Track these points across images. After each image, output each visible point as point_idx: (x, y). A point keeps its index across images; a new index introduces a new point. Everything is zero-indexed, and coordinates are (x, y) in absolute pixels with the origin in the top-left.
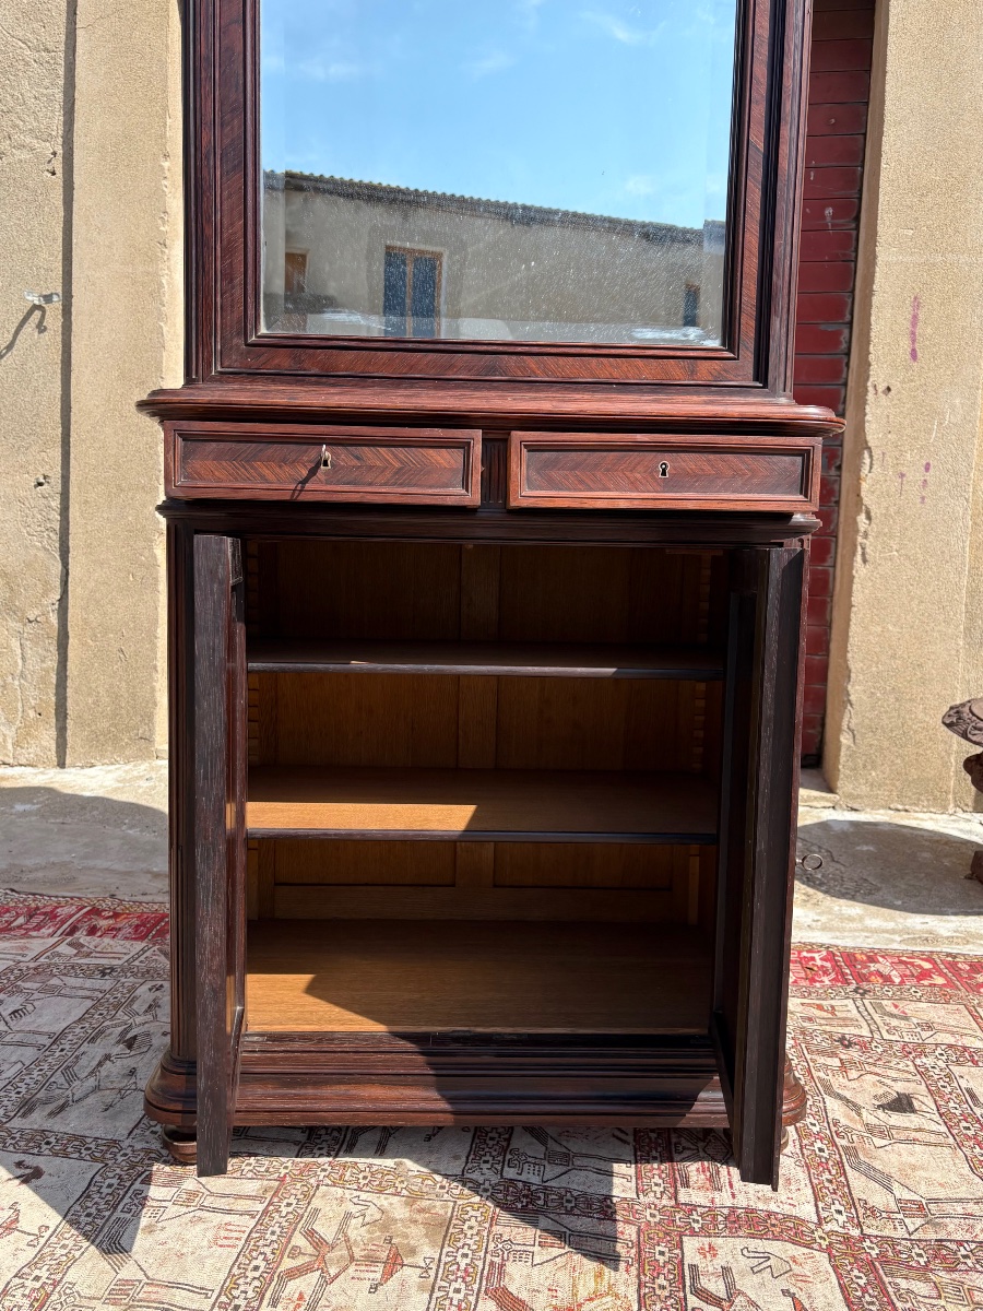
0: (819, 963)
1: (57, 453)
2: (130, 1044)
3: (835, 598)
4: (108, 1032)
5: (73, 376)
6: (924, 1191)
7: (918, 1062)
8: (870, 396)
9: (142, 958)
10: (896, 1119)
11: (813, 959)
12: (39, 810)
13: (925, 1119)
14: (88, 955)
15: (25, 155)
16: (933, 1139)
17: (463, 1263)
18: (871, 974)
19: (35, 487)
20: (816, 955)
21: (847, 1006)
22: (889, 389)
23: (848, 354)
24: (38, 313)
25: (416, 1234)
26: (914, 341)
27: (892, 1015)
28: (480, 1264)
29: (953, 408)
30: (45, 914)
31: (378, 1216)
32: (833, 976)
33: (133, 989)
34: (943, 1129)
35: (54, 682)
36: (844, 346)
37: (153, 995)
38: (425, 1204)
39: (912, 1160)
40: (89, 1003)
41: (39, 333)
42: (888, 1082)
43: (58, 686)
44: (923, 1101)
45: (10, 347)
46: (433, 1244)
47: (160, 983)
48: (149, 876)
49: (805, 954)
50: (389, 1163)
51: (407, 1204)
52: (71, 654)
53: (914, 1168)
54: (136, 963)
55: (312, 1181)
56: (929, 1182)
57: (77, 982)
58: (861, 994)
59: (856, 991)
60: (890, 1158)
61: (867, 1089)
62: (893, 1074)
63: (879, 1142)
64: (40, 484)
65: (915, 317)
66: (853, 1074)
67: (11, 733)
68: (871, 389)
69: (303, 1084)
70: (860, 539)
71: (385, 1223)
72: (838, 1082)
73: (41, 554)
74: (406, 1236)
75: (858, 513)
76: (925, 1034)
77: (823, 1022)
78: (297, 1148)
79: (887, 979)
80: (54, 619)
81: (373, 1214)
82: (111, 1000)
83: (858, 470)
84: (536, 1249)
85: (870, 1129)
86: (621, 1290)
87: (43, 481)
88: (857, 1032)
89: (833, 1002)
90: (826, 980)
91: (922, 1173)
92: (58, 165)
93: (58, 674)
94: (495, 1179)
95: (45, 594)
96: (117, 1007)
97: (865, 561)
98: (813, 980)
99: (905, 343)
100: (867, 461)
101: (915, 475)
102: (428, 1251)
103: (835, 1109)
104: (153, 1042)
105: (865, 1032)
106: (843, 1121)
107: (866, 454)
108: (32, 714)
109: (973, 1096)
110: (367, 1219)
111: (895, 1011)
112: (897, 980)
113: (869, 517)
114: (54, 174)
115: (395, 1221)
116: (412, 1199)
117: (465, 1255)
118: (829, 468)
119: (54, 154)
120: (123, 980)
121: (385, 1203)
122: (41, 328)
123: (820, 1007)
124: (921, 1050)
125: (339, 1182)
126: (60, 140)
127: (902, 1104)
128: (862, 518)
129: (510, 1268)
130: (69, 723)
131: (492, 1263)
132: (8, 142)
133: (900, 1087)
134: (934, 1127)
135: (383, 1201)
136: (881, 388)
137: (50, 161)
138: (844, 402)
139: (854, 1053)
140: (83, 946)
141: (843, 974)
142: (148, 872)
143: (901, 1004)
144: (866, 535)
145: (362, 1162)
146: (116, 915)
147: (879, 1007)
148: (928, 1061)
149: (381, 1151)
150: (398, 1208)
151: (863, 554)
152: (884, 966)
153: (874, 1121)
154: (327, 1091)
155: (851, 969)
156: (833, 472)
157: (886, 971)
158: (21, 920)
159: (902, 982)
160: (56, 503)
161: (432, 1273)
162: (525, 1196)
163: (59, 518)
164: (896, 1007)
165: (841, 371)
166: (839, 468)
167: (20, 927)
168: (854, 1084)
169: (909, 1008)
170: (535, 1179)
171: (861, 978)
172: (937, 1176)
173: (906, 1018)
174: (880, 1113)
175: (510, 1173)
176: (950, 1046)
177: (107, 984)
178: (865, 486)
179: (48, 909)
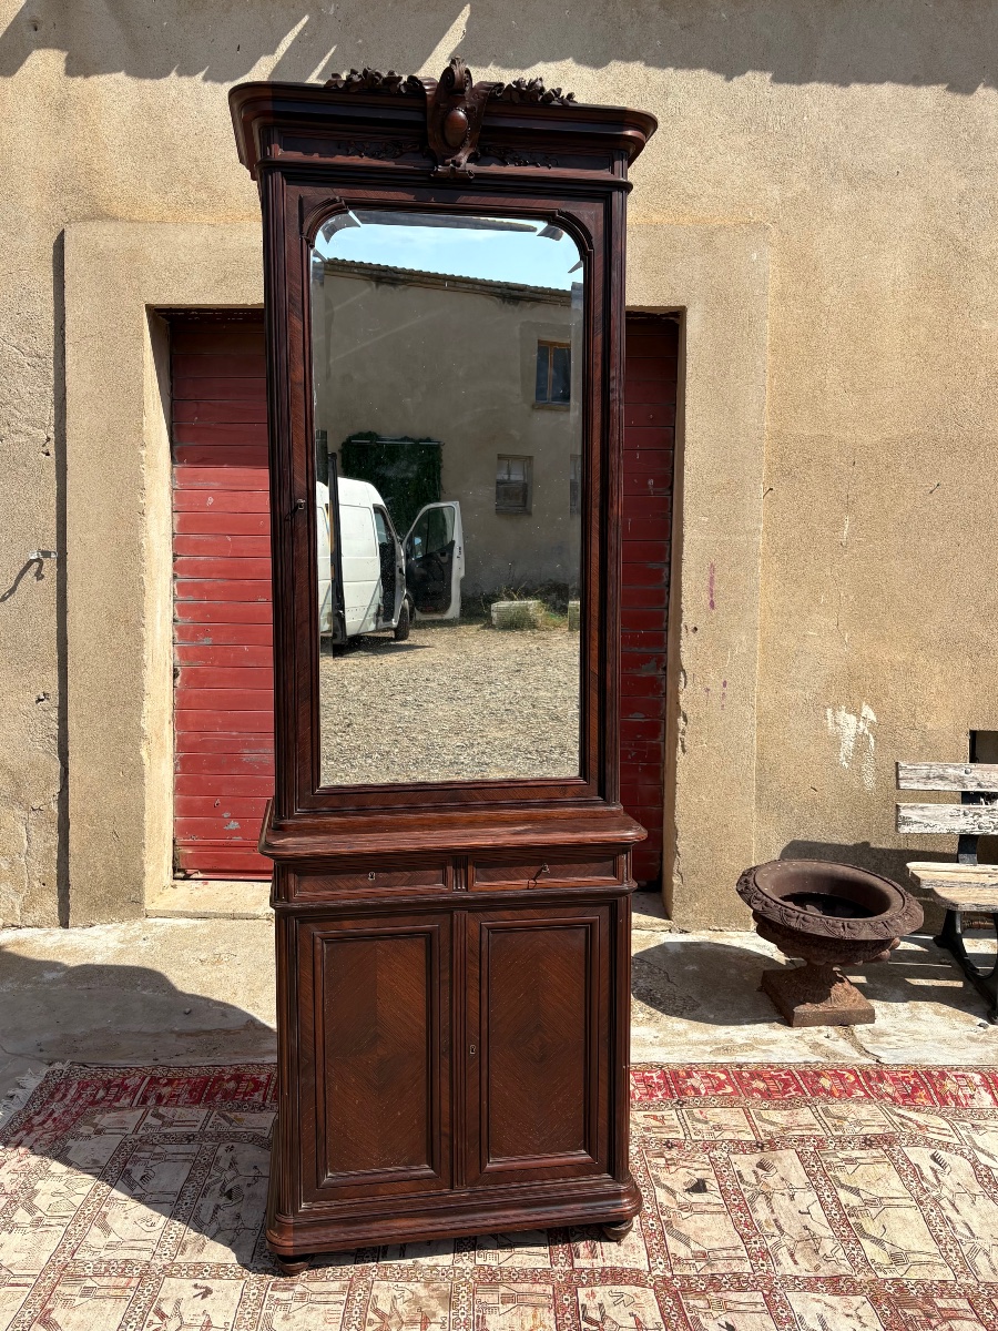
0: (656, 1080)
1: (53, 675)
2: (229, 1195)
3: (666, 766)
4: (212, 1188)
5: (69, 616)
6: (708, 1245)
7: (711, 1154)
8: (683, 634)
9: (210, 1123)
10: (696, 1197)
11: (652, 1077)
12: (65, 977)
13: (712, 1197)
14: (171, 1124)
15: (22, 439)
16: (715, 1208)
17: (462, 1318)
18: (688, 1088)
19: (37, 702)
20: (654, 1075)
21: (671, 1115)
22: (696, 629)
23: (669, 586)
24: (36, 565)
25: (434, 1303)
26: (711, 596)
27: (699, 1121)
28: (471, 1317)
29: (741, 642)
30: (117, 1086)
31: (411, 1296)
32: (664, 1091)
33: (214, 1152)
34: (722, 1201)
35: (56, 856)
36: (665, 580)
37: (229, 1155)
38: (435, 1286)
39: (702, 1225)
40: (188, 1165)
41: (38, 580)
42: (693, 1172)
43: (59, 861)
44: (712, 1184)
45: (12, 591)
46: (445, 1310)
47: (231, 1144)
48: (174, 1035)
49: (646, 1074)
50: (409, 1262)
51: (425, 1287)
52: (72, 837)
53: (703, 1230)
54: (208, 1129)
55: (369, 1279)
56: (711, 1238)
57: (172, 1148)
58: (681, 1105)
59: (677, 1103)
60: (689, 1224)
61: (679, 1178)
62: (696, 1165)
63: (685, 1215)
64: (40, 700)
65: (712, 578)
66: (673, 1169)
67: (18, 902)
68: (684, 629)
69: (361, 1223)
70: (680, 735)
71: (415, 1300)
72: (663, 1175)
73: (44, 756)
74: (429, 1306)
75: (678, 716)
76: (717, 1134)
77: (656, 1130)
78: (353, 1258)
79: (697, 1091)
80: (55, 808)
81: (408, 1295)
82: (203, 1162)
83: (677, 684)
84: (500, 1305)
85: (682, 1207)
86: (547, 1322)
87: (42, 697)
88: (674, 1135)
89: (663, 1113)
90: (659, 1094)
91: (708, 1233)
92: (51, 447)
93: (59, 852)
94: (471, 1266)
95: (47, 786)
96: (209, 1165)
97: (684, 751)
98: (652, 1095)
99: (705, 596)
100: (683, 679)
101: (717, 689)
102: (442, 1313)
103: (662, 1195)
104: (244, 1193)
105: (681, 1136)
106: (666, 1203)
107: (682, 675)
108: (37, 884)
109: (740, 1176)
110: (406, 1299)
111: (701, 1117)
112: (703, 1092)
113: (686, 720)
114: (48, 454)
115: (421, 1298)
116: (428, 1283)
117: (463, 1314)
118: (658, 669)
119: (48, 439)
120: (203, 1143)
121: (413, 1288)
122: (39, 575)
123: (655, 1118)
124: (713, 1145)
125: (385, 1278)
126: (52, 428)
127: (699, 1187)
128: (681, 720)
129: (488, 1317)
130: (72, 893)
131: (478, 1316)
132: (7, 428)
133: (699, 1175)
134: (717, 1201)
135: (412, 1286)
136: (691, 627)
137: (44, 445)
138: (667, 621)
139: (674, 1152)
140: (164, 1117)
141: (671, 1090)
142: (173, 1032)
143: (704, 1110)
144: (683, 733)
145: (395, 1263)
146: (170, 1082)
147: (691, 1114)
148: (716, 1153)
149: (403, 1256)
150: (422, 1291)
151: (683, 746)
152: (696, 1081)
153: (683, 1200)
154: (375, 1226)
155: (674, 1083)
156: (661, 672)
157: (696, 1085)
158: (101, 1093)
159: (706, 1094)
160: (54, 715)
161: (447, 1325)
162: (490, 1275)
163: (57, 727)
164: (701, 1113)
165: (664, 599)
166: (665, 669)
167: (103, 1099)
168: (672, 1176)
169: (709, 1113)
170: (494, 1263)
171: (682, 1092)
172: (715, 1234)
173: (706, 1122)
174: (687, 1195)
175: (480, 1261)
176: (731, 1141)
177: (194, 1148)
178: (682, 697)
179: (119, 1081)
